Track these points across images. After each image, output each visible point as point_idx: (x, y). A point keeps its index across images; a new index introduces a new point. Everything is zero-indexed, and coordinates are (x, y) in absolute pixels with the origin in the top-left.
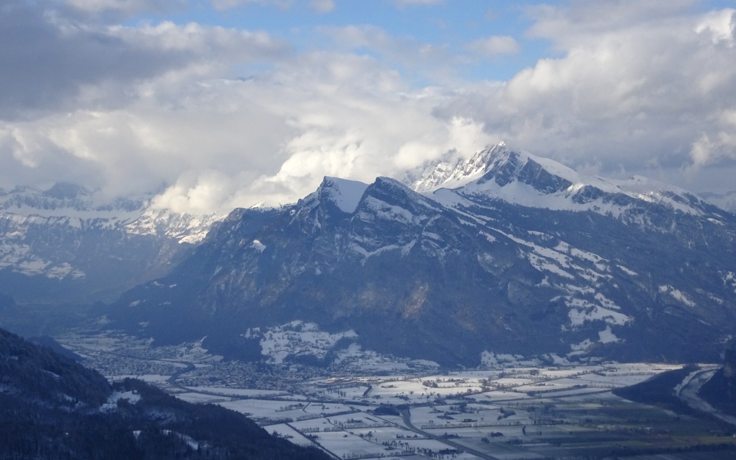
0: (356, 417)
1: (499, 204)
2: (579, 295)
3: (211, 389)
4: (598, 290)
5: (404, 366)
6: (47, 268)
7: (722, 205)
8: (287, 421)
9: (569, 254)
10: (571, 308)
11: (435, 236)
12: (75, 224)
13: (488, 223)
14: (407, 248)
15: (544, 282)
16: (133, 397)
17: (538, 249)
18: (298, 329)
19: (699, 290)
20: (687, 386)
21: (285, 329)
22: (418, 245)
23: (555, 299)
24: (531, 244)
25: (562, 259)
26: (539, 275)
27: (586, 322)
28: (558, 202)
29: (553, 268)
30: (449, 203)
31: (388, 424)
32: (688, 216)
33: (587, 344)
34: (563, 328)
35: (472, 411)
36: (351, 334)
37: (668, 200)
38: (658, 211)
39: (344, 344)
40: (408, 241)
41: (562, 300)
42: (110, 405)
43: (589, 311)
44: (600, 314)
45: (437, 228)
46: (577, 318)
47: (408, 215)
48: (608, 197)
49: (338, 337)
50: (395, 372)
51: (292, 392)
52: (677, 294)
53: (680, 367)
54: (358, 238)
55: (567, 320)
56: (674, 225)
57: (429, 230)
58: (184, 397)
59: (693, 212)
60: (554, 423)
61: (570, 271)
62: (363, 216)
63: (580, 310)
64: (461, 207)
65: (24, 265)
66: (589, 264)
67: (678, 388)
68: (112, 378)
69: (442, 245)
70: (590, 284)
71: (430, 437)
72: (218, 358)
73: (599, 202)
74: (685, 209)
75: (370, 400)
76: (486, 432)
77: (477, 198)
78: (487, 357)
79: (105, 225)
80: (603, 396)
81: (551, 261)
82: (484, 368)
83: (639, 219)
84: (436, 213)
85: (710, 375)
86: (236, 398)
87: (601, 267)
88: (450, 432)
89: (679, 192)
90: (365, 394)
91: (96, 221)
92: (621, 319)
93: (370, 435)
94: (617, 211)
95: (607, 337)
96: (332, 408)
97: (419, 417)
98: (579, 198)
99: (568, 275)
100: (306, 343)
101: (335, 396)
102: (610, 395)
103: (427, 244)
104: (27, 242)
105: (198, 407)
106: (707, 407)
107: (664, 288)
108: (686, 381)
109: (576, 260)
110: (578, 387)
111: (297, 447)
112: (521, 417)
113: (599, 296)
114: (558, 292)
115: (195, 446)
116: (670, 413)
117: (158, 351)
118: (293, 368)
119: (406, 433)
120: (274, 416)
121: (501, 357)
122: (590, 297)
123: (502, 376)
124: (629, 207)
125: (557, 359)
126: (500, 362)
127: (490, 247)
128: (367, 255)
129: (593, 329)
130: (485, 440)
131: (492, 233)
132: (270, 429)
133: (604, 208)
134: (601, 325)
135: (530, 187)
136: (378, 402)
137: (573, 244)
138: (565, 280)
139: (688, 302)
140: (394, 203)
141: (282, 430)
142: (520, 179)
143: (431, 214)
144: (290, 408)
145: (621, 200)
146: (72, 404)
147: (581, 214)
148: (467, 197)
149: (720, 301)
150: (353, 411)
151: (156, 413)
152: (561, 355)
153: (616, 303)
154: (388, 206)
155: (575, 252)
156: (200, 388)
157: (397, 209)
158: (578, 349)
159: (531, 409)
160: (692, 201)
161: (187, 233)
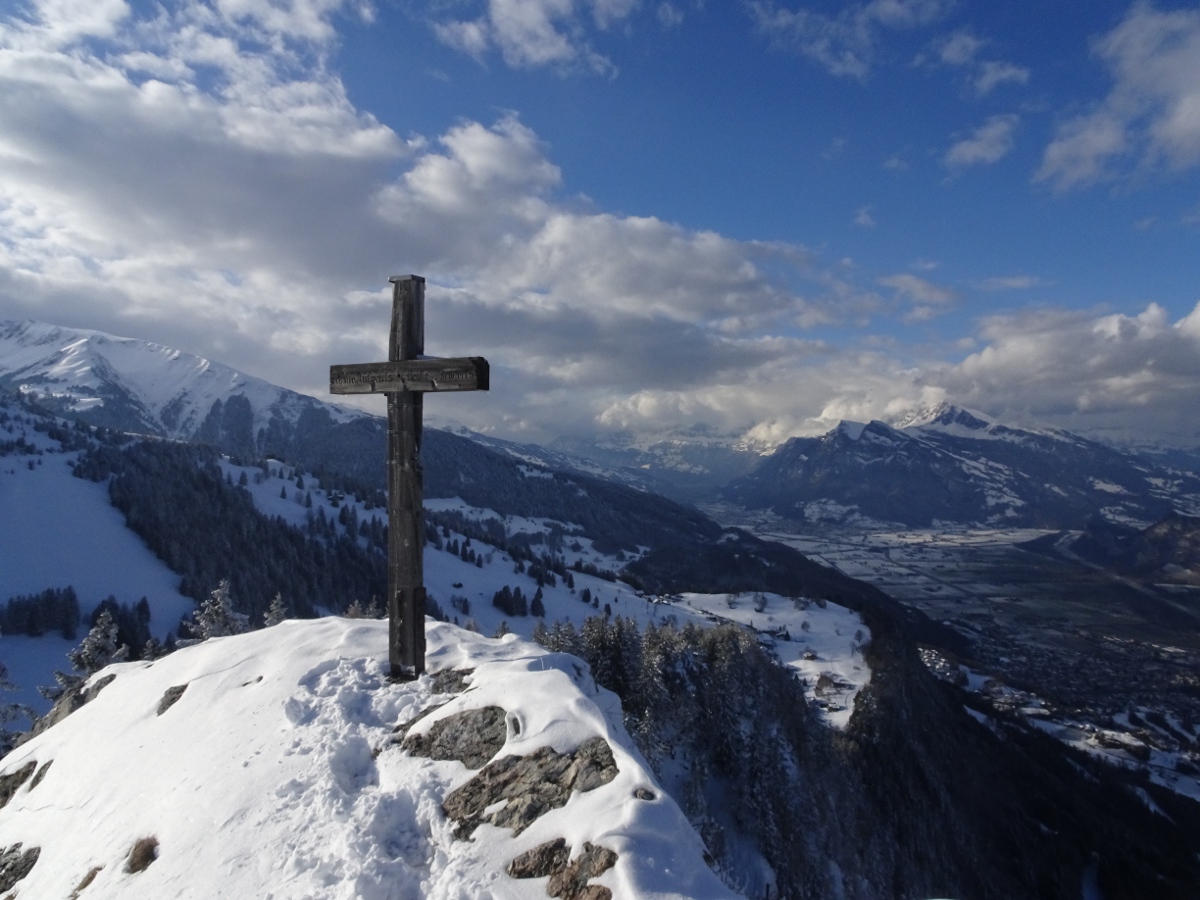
0: (858, 553)
1: (944, 435)
2: (993, 488)
3: (776, 534)
4: (1004, 486)
5: (886, 526)
6: (691, 468)
7: (1086, 436)
8: (818, 553)
9: (986, 465)
10: (986, 496)
11: (905, 453)
12: (705, 445)
13: (938, 446)
14: (888, 460)
15: (971, 480)
16: (735, 537)
17: (967, 461)
18: (825, 503)
19: (1070, 487)
20: (1062, 544)
21: (818, 503)
22: (895, 458)
23: (978, 490)
24: (963, 459)
25: (982, 467)
26: (968, 477)
27: (997, 504)
28: (980, 435)
29: (977, 473)
30: (914, 435)
31: (876, 557)
32: (1063, 443)
33: (997, 517)
34: (983, 507)
35: (926, 552)
36: (855, 507)
37: (1051, 434)
38: (1044, 441)
39: (852, 512)
40: (889, 456)
41: (982, 492)
42: (722, 540)
43: (999, 498)
44: (1006, 499)
45: (906, 448)
46: (991, 502)
47: (889, 441)
48: (1012, 432)
49: (848, 508)
50: (880, 528)
51: (822, 537)
52: (1056, 489)
53: (1057, 532)
54: (860, 454)
55: (985, 502)
56: (1054, 449)
57: (902, 450)
58: (761, 538)
59: (1067, 440)
60: (976, 561)
61: (987, 474)
62: (863, 442)
63: (993, 497)
64: (921, 437)
65: (679, 466)
66: (1000, 470)
67: (1056, 544)
68: (724, 526)
69: (909, 458)
70: (999, 482)
71: (901, 566)
72: (781, 518)
73: (1006, 435)
74: (1062, 439)
75: (866, 543)
76: (934, 565)
77: (931, 432)
78: (936, 522)
79: (721, 446)
80: (1007, 547)
81: (975, 468)
82: (934, 528)
83: (1032, 445)
84: (905, 440)
85: (1078, 537)
86: (790, 539)
87: (1007, 472)
88: (913, 563)
89: (1058, 429)
90: (863, 540)
91: (716, 443)
92: (1019, 503)
93: (866, 563)
94: (1017, 440)
95: (1010, 513)
96: (844, 547)
97: (895, 554)
98: (993, 432)
99: (985, 476)
100: (830, 511)
101: (846, 541)
102: (1012, 547)
103: (900, 458)
104: (681, 454)
105: (769, 544)
106: (1074, 556)
107: (1047, 486)
108: (1061, 540)
109: (991, 468)
110: (991, 541)
111: (824, 568)
112: (955, 556)
113: (1005, 489)
114: (979, 486)
115: (768, 564)
116: (1050, 558)
117: (748, 513)
118: (822, 525)
119: (887, 563)
120: (811, 550)
121: (944, 522)
122: (1000, 490)
123: (944, 533)
124: (1025, 437)
125: (979, 525)
126: (943, 525)
127: (939, 460)
128: (865, 463)
129: (1001, 508)
130: (934, 569)
131: (940, 452)
132: (809, 557)
133: (1009, 438)
134: (1006, 506)
135: (963, 426)
136: (870, 545)
137: (990, 458)
138: (986, 480)
139: (1063, 494)
140: (882, 434)
141: (816, 558)
142: (957, 421)
143: (902, 440)
144: (820, 546)
145: (1020, 433)
146: (703, 539)
147: (995, 442)
148: (924, 431)
149: (1084, 493)
150: (856, 549)
151: (746, 546)
152: (981, 522)
153: (1017, 493)
154: (877, 436)
155: (991, 463)
156: (771, 533)
157: (883, 438)
158: (992, 519)
159: (962, 552)
160: (1067, 434)
161: (765, 450)
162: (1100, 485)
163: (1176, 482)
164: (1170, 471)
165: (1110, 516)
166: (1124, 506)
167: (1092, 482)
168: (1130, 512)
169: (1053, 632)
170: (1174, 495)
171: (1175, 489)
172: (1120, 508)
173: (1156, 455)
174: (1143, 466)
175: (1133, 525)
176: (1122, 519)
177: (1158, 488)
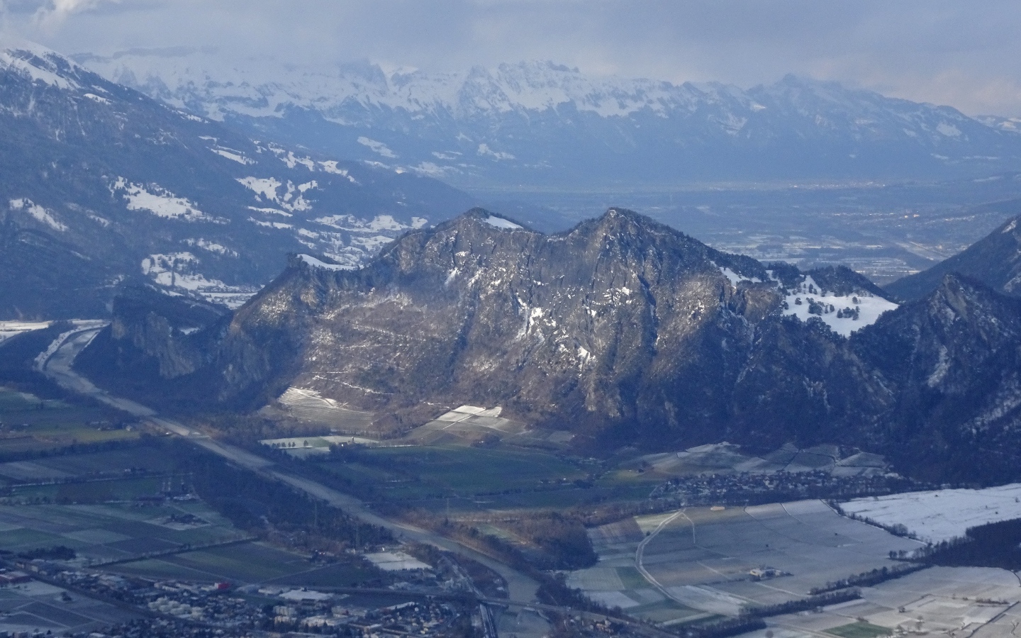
7: (107, 72)
19: (72, 206)
20: (54, 355)
32: (55, 90)
37: (22, 64)
38: (7, 82)
52: (39, 213)
53: (44, 325)
56: (32, 103)
59: (63, 83)
67: (41, 358)
74: (50, 78)
85: (91, 336)
89: (40, 51)
106: (86, 386)
107: (17, 203)
108: (53, 347)
116: (29, 397)
139: (55, 225)
149: (105, 222)
160: (61, 66)
162: (142, 200)
163: (303, 188)
164: (291, 162)
165: (164, 279)
166: (195, 250)
167: (120, 192)
168: (207, 265)
169: (37, 590)
170: (299, 219)
171: (301, 205)
172: (186, 256)
173: (259, 119)
174: (234, 146)
175: (212, 297)
176: (192, 284)
177: (266, 202)
